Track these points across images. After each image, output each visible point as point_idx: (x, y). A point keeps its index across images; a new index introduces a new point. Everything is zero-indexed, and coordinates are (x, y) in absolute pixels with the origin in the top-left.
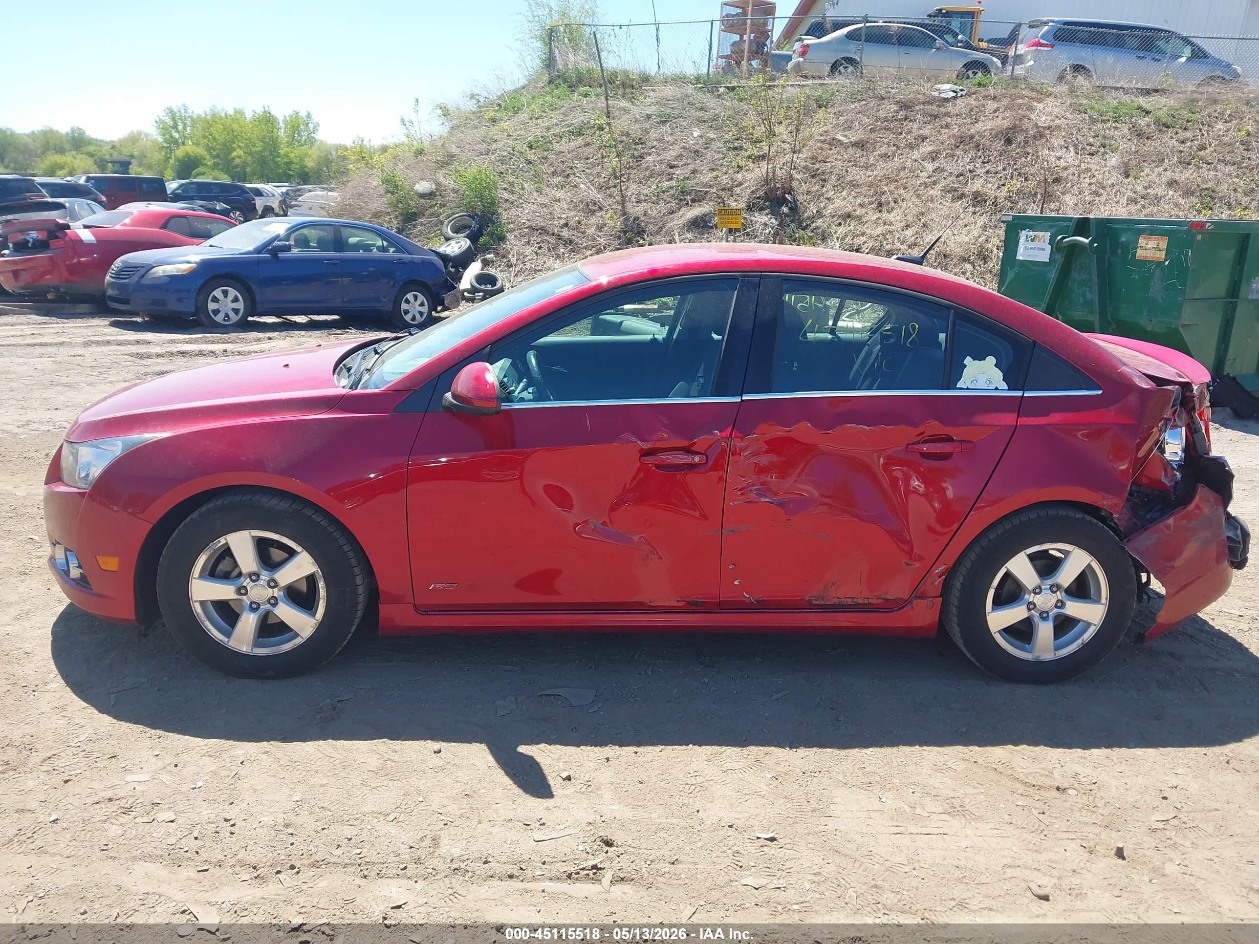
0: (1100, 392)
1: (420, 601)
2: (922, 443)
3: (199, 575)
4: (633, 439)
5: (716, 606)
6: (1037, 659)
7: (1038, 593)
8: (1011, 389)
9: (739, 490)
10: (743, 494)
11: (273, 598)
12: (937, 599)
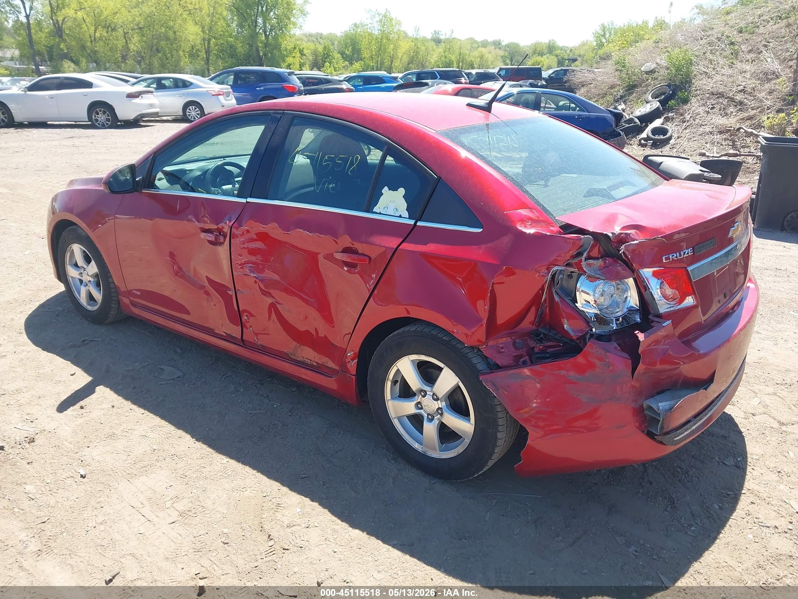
0: (480, 230)
1: (131, 298)
2: (342, 252)
3: (68, 263)
4: (194, 220)
5: (243, 342)
6: (425, 453)
7: (424, 396)
8: (410, 218)
9: (240, 265)
10: (242, 268)
11: (90, 281)
12: (354, 377)
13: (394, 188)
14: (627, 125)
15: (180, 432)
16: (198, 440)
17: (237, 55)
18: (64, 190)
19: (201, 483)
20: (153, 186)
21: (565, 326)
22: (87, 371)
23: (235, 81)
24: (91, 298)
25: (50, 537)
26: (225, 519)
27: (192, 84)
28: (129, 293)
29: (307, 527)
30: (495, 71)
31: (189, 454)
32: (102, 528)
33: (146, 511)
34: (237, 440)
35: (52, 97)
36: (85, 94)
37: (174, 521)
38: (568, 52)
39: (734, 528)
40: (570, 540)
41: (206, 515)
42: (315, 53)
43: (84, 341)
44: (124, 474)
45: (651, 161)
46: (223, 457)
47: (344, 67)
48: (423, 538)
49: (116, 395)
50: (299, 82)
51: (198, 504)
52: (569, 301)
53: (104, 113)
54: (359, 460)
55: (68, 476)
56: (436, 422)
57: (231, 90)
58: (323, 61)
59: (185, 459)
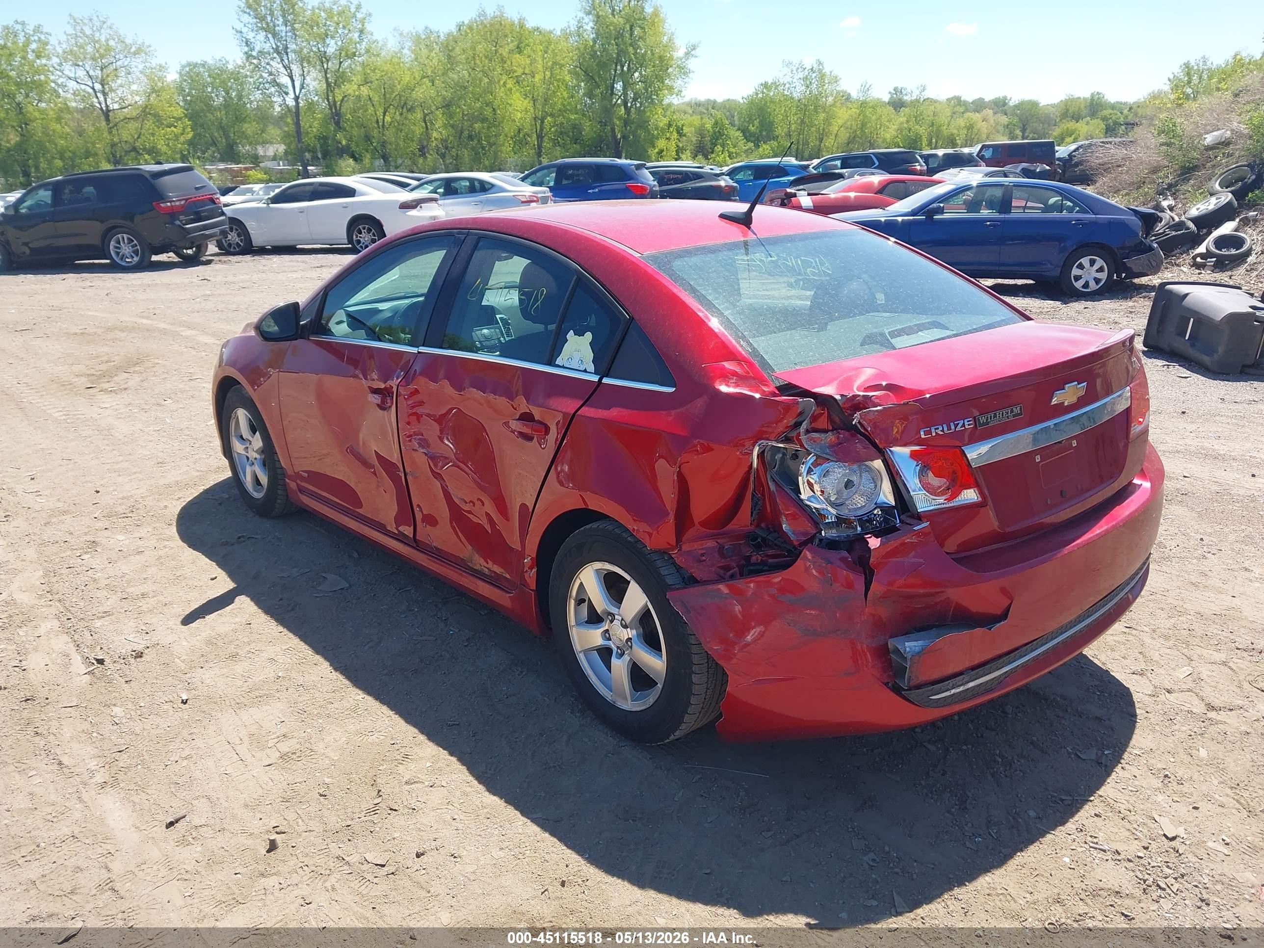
0: (673, 390)
1: (299, 482)
2: (518, 419)
3: (233, 434)
4: (361, 376)
5: (415, 543)
6: (614, 703)
7: (612, 621)
8: (596, 373)
9: (408, 437)
10: (410, 441)
11: (256, 459)
12: (533, 593)
13: (580, 333)
14: (1174, 233)
15: (319, 659)
16: (336, 669)
17: (583, 140)
18: (237, 336)
19: (321, 721)
20: (327, 332)
21: (784, 526)
22: (232, 575)
23: (558, 180)
24: (257, 482)
25: (122, 769)
26: (333, 767)
27: (493, 186)
28: (297, 476)
29: (431, 786)
30: (975, 150)
31: (319, 685)
32: (185, 763)
33: (243, 750)
34: (385, 672)
35: (301, 211)
36: (345, 205)
37: (270, 763)
38: (1126, 112)
39: (1046, 846)
40: (784, 837)
41: (312, 761)
42: (701, 132)
43: (239, 538)
44: (233, 703)
45: (1170, 292)
46: (360, 692)
47: (746, 151)
48: (577, 814)
49: (256, 608)
50: (653, 179)
51: (307, 746)
52: (789, 491)
53: (369, 231)
54: (534, 708)
55: (167, 700)
56: (626, 658)
57: (550, 194)
58: (712, 144)
59: (312, 691)
